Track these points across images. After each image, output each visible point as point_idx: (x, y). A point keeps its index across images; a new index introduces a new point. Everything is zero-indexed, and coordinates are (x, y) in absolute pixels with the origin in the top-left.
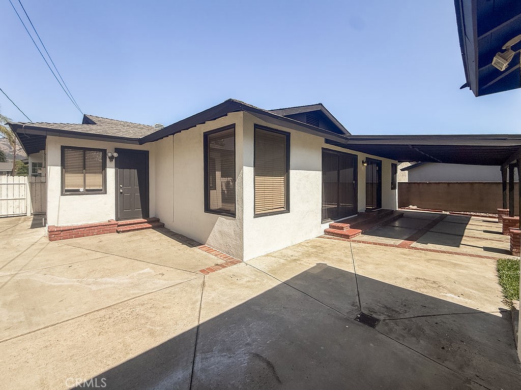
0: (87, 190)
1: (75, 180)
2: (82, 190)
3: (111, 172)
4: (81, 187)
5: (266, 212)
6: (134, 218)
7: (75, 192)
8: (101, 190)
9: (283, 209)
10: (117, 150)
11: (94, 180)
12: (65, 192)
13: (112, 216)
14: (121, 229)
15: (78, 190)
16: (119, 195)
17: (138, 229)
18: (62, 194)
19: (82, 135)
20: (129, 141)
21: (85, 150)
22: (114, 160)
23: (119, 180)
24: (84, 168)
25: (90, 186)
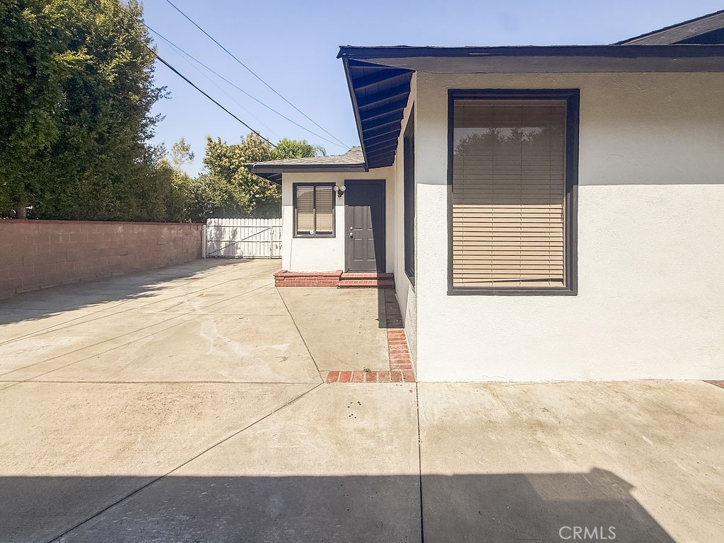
0: (317, 233)
1: (306, 220)
2: (312, 232)
3: (340, 210)
4: (310, 228)
5: (489, 285)
6: (366, 271)
7: (305, 234)
8: (331, 233)
9: (559, 284)
10: (347, 183)
11: (324, 221)
12: (298, 234)
13: (341, 266)
14: (344, 283)
15: (309, 233)
16: (349, 239)
17: (359, 287)
18: (294, 237)
19: (307, 168)
20: (352, 169)
21: (315, 185)
22: (343, 196)
23: (350, 222)
24: (315, 208)
25: (320, 228)
